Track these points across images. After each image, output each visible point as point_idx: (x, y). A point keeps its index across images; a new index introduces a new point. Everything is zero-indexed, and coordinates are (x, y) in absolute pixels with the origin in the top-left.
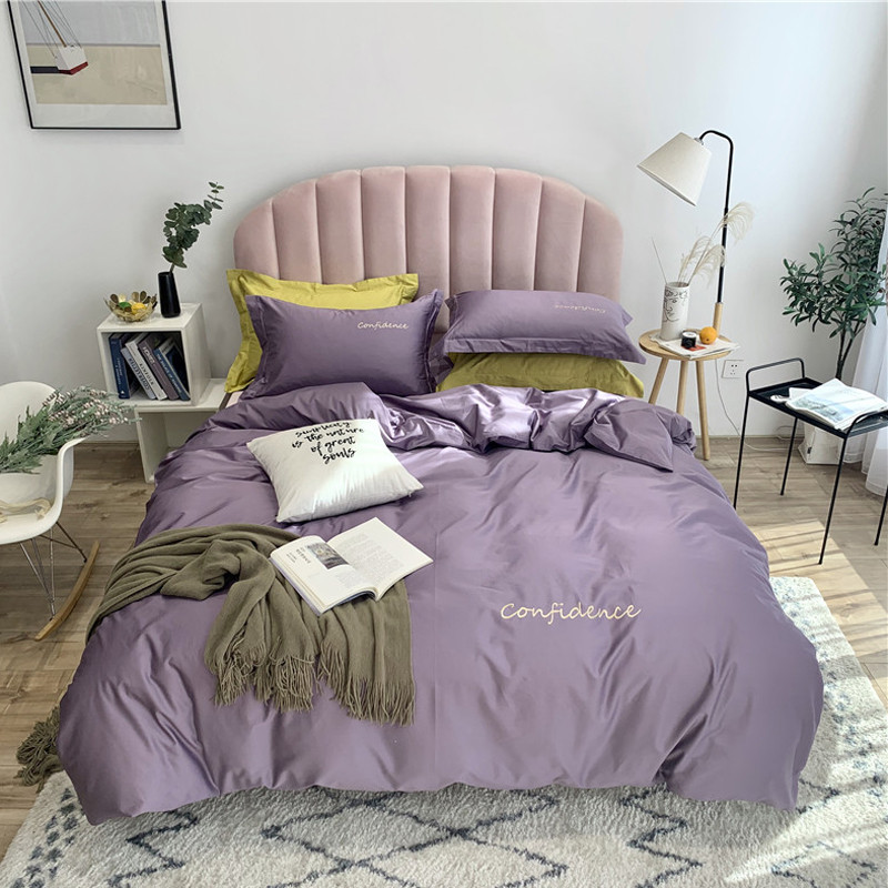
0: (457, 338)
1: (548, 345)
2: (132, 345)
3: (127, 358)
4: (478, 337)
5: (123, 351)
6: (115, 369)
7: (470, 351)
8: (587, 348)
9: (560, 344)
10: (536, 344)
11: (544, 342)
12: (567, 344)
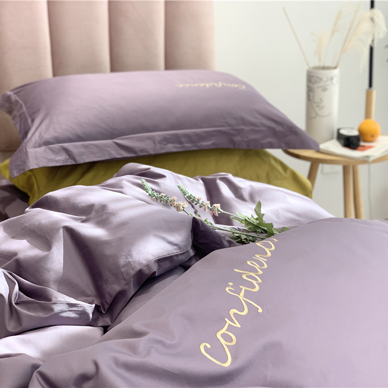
0: (47, 143)
1: (184, 140)
4: (79, 138)
7: (70, 162)
8: (237, 139)
9: (201, 137)
10: (166, 140)
11: (177, 136)
12: (209, 135)
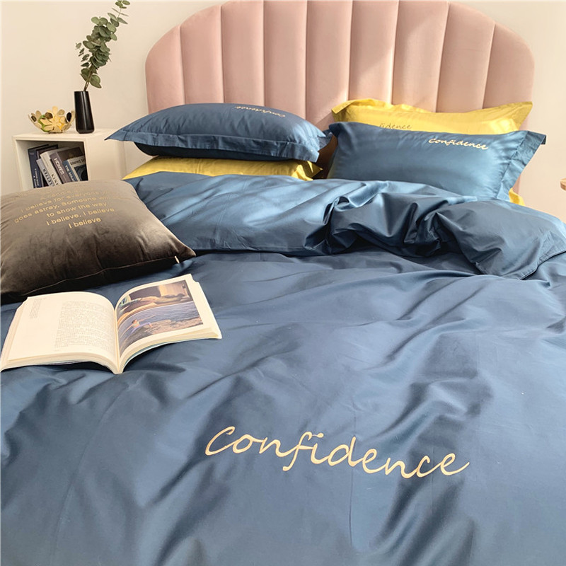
2: (46, 156)
3: (42, 168)
5: (38, 161)
6: (33, 179)
